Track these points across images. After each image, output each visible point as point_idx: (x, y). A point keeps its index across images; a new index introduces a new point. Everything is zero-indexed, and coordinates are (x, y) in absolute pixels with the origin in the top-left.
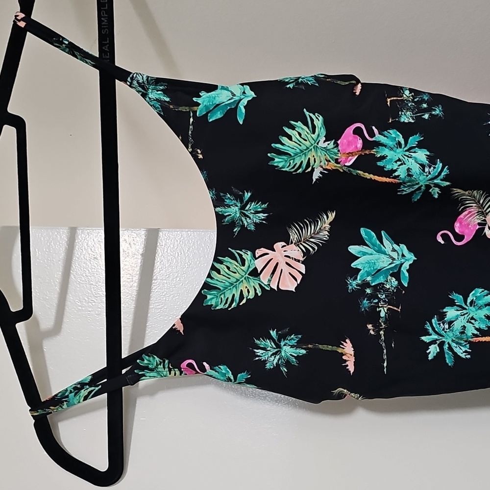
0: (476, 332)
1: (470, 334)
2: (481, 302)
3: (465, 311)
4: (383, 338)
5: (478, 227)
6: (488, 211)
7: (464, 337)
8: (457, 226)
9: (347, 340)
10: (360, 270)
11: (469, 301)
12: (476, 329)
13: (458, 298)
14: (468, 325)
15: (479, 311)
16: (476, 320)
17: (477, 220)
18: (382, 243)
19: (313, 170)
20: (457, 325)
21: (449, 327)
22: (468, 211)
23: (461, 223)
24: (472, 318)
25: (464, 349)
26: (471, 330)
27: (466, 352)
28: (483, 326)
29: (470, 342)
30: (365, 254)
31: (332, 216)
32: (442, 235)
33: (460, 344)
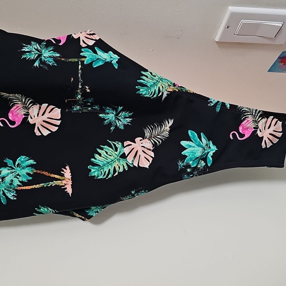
0: (19, 184)
1: (16, 185)
2: (24, 165)
3: (13, 170)
5: (24, 116)
6: (29, 106)
7: (12, 186)
8: (10, 115)
11: (17, 164)
12: (20, 182)
13: (10, 162)
15: (23, 170)
16: (20, 176)
17: (23, 112)
20: (8, 180)
21: (2, 181)
22: (16, 106)
23: (12, 114)
24: (18, 175)
25: (12, 194)
26: (16, 182)
27: (13, 196)
28: (25, 180)
29: (16, 190)
33: (10, 191)
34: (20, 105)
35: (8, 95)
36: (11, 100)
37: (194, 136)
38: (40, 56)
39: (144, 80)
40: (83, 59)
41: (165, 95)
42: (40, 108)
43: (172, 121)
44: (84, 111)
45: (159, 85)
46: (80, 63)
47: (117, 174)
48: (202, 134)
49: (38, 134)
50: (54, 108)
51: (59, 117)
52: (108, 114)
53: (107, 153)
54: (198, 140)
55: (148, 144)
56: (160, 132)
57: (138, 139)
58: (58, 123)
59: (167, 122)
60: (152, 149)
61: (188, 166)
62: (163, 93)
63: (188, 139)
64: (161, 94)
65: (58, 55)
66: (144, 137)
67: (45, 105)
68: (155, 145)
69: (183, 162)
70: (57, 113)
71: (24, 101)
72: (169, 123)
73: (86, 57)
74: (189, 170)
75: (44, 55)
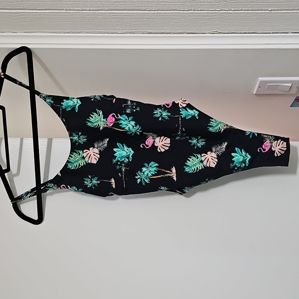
0: (151, 175)
1: (149, 176)
2: (153, 166)
3: (148, 169)
4: (124, 177)
5: (153, 143)
7: (148, 176)
8: (146, 142)
9: (113, 178)
10: (117, 156)
11: (150, 166)
12: (151, 174)
13: (146, 165)
14: (149, 173)
15: (153, 169)
16: (151, 172)
17: (152, 141)
18: (124, 147)
19: (100, 127)
20: (146, 173)
21: (143, 174)
23: (147, 142)
24: (150, 171)
25: (148, 180)
26: (150, 175)
27: (148, 181)
28: (153, 173)
29: (150, 178)
30: (118, 151)
31: (108, 140)
32: (142, 145)
33: (147, 179)
34: (151, 137)
35: (146, 133)
36: (147, 135)
37: (238, 151)
38: (161, 115)
39: (211, 124)
40: (181, 115)
41: (222, 130)
42: (160, 138)
43: (227, 143)
44: (181, 139)
45: (219, 126)
46: (180, 117)
47: (198, 170)
48: (242, 149)
49: (159, 151)
50: (167, 138)
51: (169, 143)
52: (193, 140)
53: (193, 160)
54: (241, 153)
55: (214, 155)
56: (220, 149)
57: (209, 153)
58: (169, 145)
59: (224, 144)
60: (216, 157)
61: (236, 166)
62: (221, 130)
63: (235, 152)
64: (220, 130)
65: (170, 114)
66: (212, 152)
67: (163, 137)
68: (218, 155)
69: (233, 164)
70: (168, 140)
71: (153, 135)
72: (225, 144)
73: (182, 114)
74: (236, 168)
75: (164, 115)
